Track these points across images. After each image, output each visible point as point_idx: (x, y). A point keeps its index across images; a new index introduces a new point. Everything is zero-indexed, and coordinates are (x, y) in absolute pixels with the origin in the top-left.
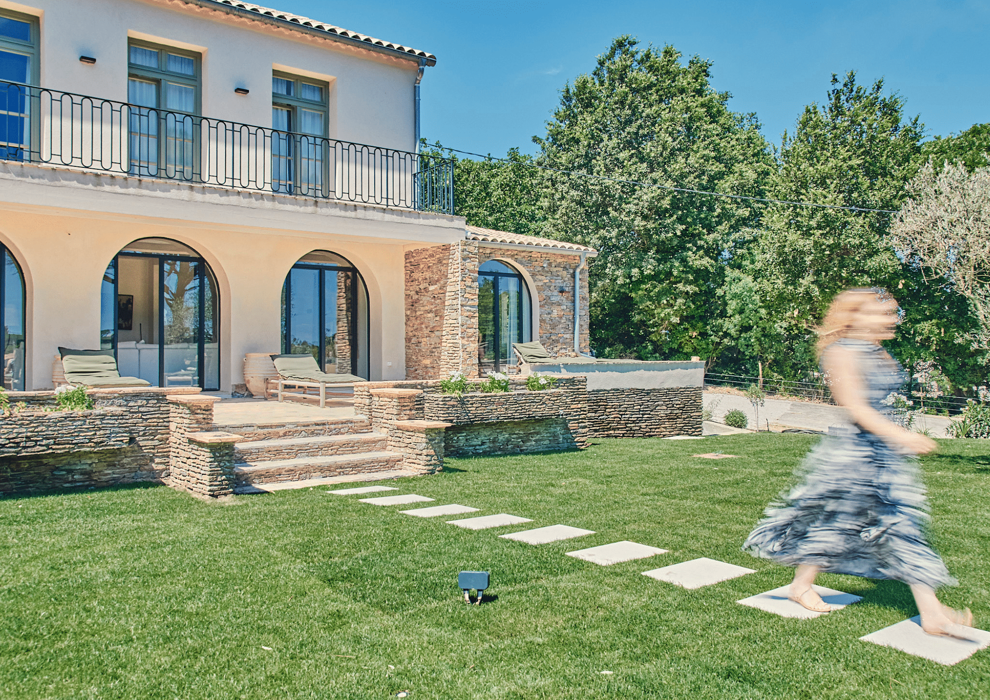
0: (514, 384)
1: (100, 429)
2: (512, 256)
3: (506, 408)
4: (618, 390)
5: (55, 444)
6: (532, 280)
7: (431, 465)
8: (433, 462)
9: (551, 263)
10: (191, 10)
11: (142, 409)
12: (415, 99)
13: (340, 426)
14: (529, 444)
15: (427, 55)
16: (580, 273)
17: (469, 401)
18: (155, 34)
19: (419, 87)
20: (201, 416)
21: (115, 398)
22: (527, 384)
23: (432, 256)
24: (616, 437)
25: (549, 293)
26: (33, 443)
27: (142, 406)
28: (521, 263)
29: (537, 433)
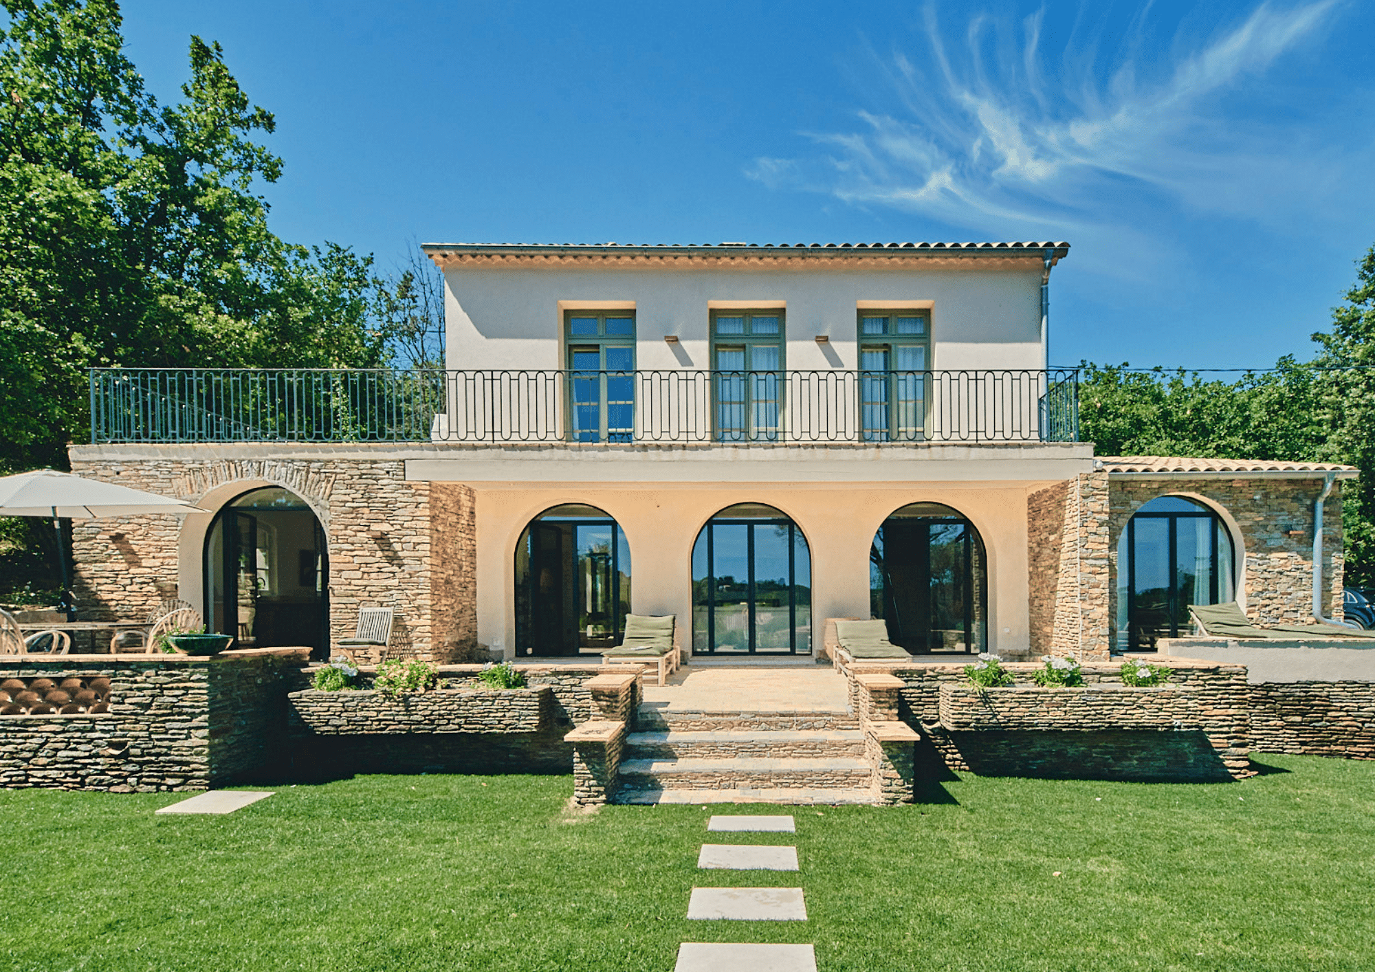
0: (1097, 673)
1: (509, 710)
2: (1197, 490)
3: (1065, 712)
4: (1356, 683)
5: (466, 723)
6: (1233, 519)
7: (890, 792)
8: (894, 788)
9: (1269, 493)
10: (768, 265)
11: (574, 689)
12: (1041, 305)
13: (813, 718)
14: (1126, 763)
15: (1057, 244)
16: (1325, 503)
17: (997, 698)
18: (733, 298)
19: (1047, 288)
20: (604, 703)
21: (547, 675)
22: (1121, 675)
23: (1052, 497)
24: (1349, 757)
25: (1265, 536)
26: (446, 721)
27: (575, 685)
28: (1212, 497)
29: (1143, 749)
